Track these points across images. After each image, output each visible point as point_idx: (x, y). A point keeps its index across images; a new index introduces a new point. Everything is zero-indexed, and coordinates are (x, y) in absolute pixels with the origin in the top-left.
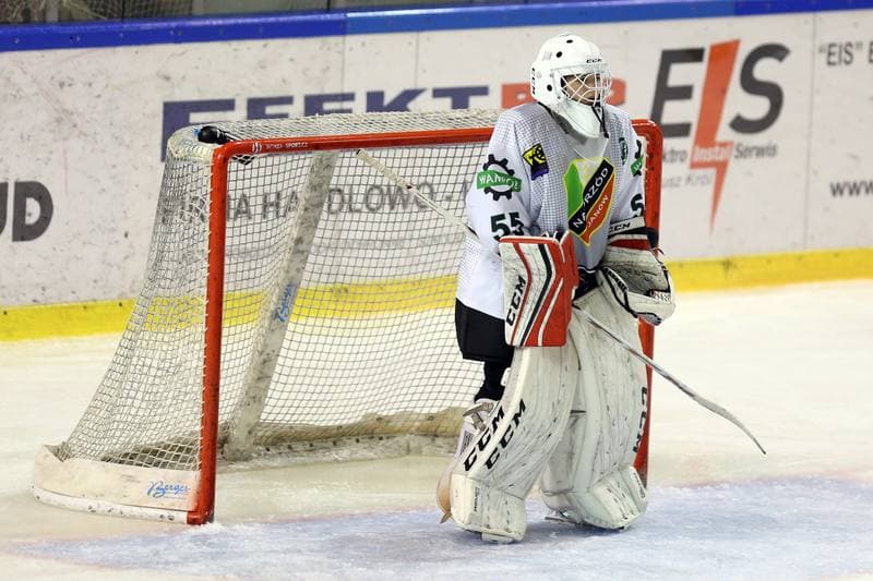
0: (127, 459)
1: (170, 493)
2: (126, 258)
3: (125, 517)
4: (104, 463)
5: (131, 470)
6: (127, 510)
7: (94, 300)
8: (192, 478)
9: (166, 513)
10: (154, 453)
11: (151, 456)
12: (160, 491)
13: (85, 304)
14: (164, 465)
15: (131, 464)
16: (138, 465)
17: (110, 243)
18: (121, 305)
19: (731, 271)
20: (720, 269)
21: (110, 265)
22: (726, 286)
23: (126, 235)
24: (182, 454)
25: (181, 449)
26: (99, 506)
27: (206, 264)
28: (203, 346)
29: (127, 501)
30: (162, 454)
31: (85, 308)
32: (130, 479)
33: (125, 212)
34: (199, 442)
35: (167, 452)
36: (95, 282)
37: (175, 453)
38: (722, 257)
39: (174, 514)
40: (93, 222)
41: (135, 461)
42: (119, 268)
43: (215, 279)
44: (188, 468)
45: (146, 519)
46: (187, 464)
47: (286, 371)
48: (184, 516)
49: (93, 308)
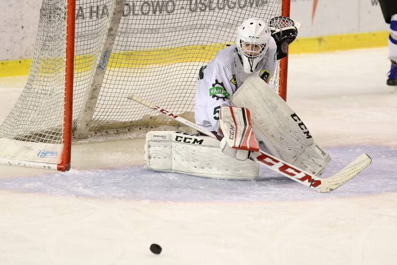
0: (27, 139)
1: (49, 155)
2: (23, 39)
3: (26, 167)
4: (15, 140)
5: (29, 144)
6: (27, 164)
7: (7, 60)
8: (59, 148)
9: (47, 165)
10: (41, 135)
11: (39, 137)
12: (44, 154)
13: (3, 62)
14: (45, 141)
15: (29, 141)
16: (32, 141)
17: (15, 32)
18: (20, 62)
19: (322, 43)
20: (317, 42)
21: (15, 42)
22: (320, 51)
23: (23, 28)
24: (54, 136)
25: (53, 133)
26: (13, 162)
27: (65, 42)
28: (65, 82)
29: (27, 159)
30: (44, 136)
31: (2, 64)
32: (29, 148)
33: (22, 16)
34: (63, 130)
35: (47, 135)
36: (7, 51)
37: (51, 135)
38: (318, 37)
39: (50, 165)
40: (6, 21)
41: (31, 139)
42: (19, 44)
43: (70, 49)
44: (58, 143)
45: (38, 168)
46: (57, 141)
47: (105, 94)
48: (55, 167)
49: (6, 64)
